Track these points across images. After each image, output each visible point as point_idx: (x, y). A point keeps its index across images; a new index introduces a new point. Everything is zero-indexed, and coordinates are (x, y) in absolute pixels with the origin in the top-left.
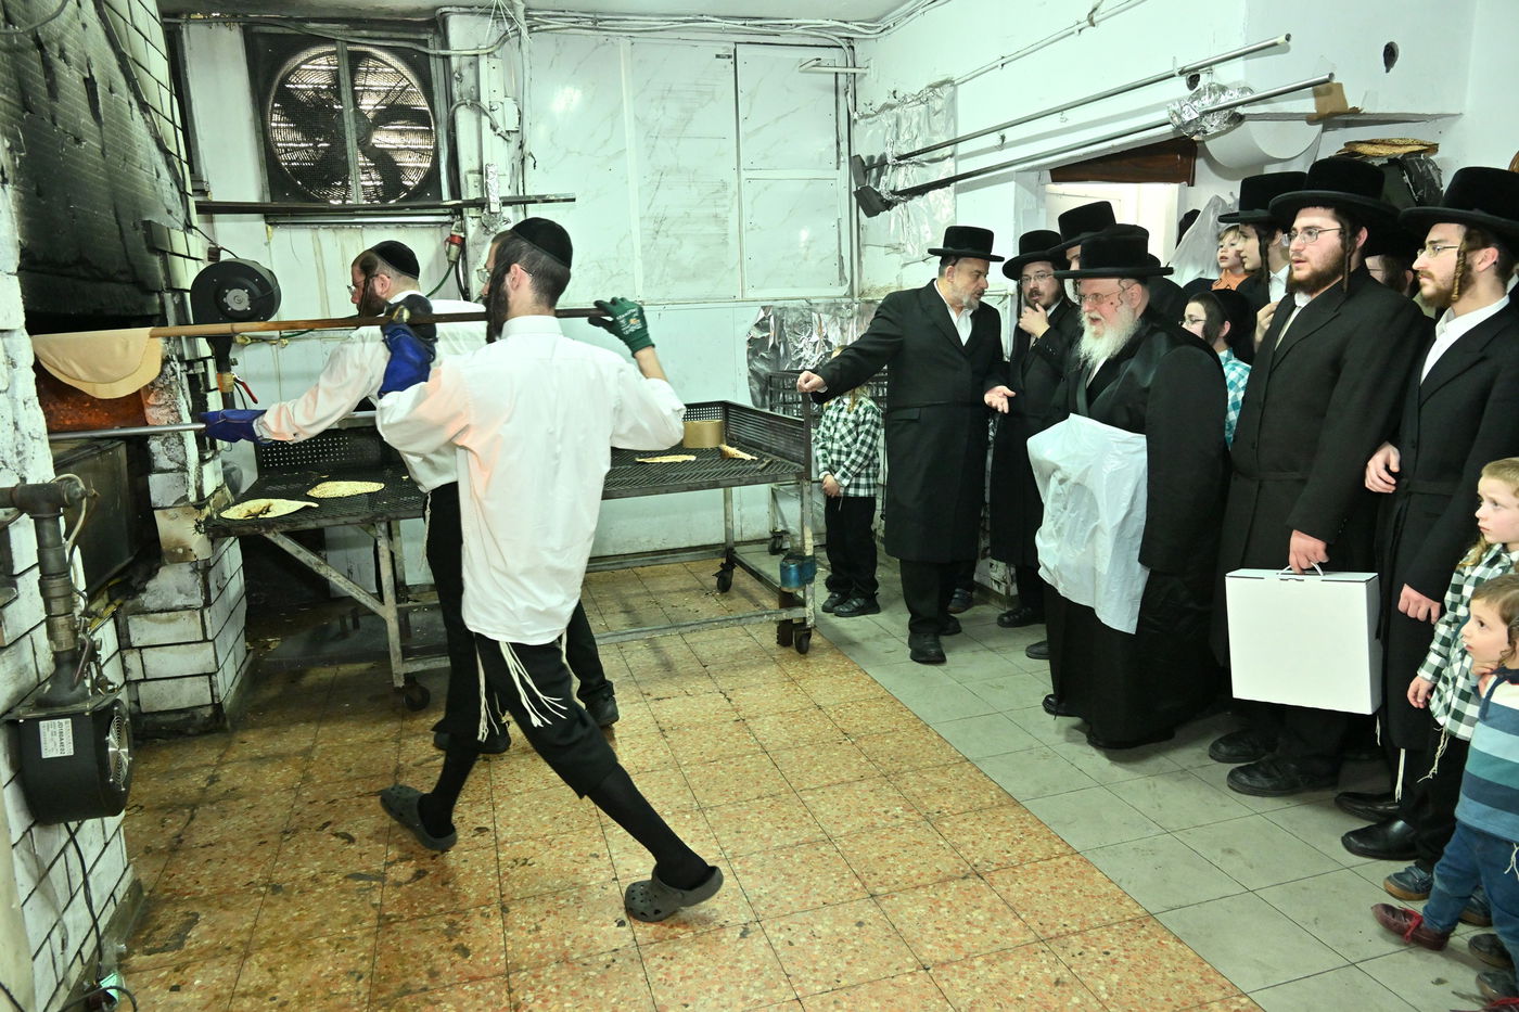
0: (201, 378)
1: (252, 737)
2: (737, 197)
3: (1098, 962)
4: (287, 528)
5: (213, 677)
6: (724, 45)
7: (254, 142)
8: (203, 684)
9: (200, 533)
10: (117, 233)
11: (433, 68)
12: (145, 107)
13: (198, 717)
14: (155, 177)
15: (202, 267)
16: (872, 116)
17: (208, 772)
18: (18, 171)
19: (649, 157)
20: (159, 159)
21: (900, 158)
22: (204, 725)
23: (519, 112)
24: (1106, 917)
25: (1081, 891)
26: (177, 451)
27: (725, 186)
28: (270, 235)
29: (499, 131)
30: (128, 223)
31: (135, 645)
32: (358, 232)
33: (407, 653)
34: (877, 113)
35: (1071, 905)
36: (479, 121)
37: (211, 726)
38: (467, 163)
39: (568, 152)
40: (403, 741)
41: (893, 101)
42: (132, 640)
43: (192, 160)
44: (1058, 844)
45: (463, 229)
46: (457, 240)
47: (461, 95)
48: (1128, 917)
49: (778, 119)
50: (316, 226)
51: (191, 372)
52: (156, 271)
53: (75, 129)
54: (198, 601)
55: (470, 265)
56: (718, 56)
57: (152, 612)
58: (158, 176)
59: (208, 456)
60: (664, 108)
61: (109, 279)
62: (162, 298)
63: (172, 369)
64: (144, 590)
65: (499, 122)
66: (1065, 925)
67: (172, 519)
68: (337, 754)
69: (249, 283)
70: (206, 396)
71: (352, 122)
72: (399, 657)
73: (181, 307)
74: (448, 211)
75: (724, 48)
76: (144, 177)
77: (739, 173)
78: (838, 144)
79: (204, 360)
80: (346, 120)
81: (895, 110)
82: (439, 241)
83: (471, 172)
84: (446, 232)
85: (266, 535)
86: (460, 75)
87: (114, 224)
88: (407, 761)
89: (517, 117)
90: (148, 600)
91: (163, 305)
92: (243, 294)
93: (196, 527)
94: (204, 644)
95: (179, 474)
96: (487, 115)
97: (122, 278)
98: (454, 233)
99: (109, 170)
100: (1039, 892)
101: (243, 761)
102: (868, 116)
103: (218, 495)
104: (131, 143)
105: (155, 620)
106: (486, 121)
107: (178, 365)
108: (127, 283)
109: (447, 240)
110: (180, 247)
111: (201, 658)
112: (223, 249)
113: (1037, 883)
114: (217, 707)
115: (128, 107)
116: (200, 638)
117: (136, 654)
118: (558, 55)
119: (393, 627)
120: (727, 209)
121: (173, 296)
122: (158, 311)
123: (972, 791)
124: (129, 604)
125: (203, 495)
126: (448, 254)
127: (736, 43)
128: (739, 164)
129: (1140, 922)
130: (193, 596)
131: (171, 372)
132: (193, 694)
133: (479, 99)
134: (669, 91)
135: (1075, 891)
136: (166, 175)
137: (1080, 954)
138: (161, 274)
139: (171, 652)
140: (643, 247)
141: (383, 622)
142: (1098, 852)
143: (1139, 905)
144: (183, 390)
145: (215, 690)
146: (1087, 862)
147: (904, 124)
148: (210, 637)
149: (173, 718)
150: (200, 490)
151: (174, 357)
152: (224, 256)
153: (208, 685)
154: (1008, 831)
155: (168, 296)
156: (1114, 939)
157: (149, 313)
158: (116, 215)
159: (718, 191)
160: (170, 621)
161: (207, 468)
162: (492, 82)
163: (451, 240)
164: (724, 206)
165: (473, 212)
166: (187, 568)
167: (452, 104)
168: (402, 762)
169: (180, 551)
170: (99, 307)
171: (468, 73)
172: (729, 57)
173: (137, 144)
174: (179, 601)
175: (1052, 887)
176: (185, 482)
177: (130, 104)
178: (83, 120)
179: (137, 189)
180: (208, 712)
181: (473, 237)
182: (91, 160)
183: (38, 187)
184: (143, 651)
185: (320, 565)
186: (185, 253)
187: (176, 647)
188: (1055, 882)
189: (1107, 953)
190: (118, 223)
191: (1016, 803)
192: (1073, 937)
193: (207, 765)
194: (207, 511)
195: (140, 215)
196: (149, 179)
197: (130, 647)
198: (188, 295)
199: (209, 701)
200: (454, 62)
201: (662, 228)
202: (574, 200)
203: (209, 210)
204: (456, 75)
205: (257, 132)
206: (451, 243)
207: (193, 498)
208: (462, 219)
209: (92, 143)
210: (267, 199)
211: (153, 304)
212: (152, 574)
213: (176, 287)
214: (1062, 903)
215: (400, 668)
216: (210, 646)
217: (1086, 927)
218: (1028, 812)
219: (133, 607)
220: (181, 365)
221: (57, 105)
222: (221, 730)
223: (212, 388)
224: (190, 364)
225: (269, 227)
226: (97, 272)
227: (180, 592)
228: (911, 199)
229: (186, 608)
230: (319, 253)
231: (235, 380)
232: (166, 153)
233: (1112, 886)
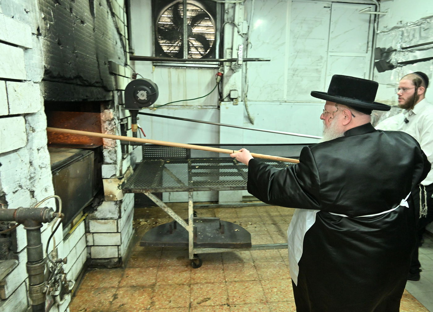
0: (125, 125)
1: (132, 273)
2: (326, 63)
4: (153, 191)
5: (119, 247)
6: (328, 3)
7: (151, 35)
8: (116, 249)
9: (120, 189)
10: (97, 65)
11: (217, 9)
12: (113, 15)
13: (112, 261)
14: (115, 44)
15: (130, 81)
16: (387, 32)
17: (114, 291)
18: (48, 30)
19: (294, 46)
20: (117, 37)
21: (403, 48)
22: (114, 265)
23: (249, 27)
26: (113, 156)
27: (322, 58)
28: (154, 69)
29: (240, 33)
30: (102, 62)
31: (91, 232)
32: (184, 70)
33: (196, 245)
34: (390, 31)
36: (233, 29)
37: (117, 265)
38: (227, 45)
39: (264, 43)
40: (192, 286)
41: (400, 25)
42: (90, 230)
43: (129, 39)
45: (223, 70)
46: (220, 74)
47: (227, 19)
49: (345, 32)
50: (170, 67)
51: (122, 123)
52: (111, 81)
53: (82, 17)
54: (116, 216)
55: (224, 84)
56: (325, 7)
57: (99, 219)
58: (116, 43)
59: (125, 157)
60: (302, 27)
61: (91, 85)
62: (113, 93)
63: (115, 123)
64: (96, 210)
65: (241, 30)
67: (109, 183)
68: (165, 290)
69: (147, 88)
70: (126, 132)
71: (187, 29)
72: (192, 247)
73: (120, 97)
74: (217, 63)
75: (328, 4)
76: (111, 43)
77: (328, 53)
78: (368, 43)
79: (127, 118)
80: (184, 28)
81: (401, 29)
82: (213, 74)
83: (228, 49)
84: (216, 71)
85: (145, 194)
86: (228, 11)
87: (95, 61)
88: (194, 300)
89: (247, 28)
90: (97, 214)
91: (113, 96)
92: (145, 93)
93: (118, 187)
94: (117, 234)
95: (114, 165)
96: (236, 27)
97: (97, 85)
98: (219, 72)
99: (96, 38)
101: (128, 287)
102: (384, 32)
103: (128, 172)
104: (106, 28)
105: (100, 223)
106: (236, 29)
107: (117, 120)
108: (99, 87)
109: (217, 74)
110: (122, 73)
111: (115, 239)
112: (137, 74)
114: (120, 259)
115: (106, 13)
116: (116, 231)
117: (91, 235)
118: (264, 5)
119: (191, 235)
120: (321, 67)
121: (118, 92)
122: (111, 98)
124: (91, 215)
125: (122, 173)
126: (216, 79)
127: (332, 2)
128: (328, 49)
130: (114, 214)
131: (114, 124)
132: (111, 253)
133: (234, 20)
134: (304, 20)
136: (119, 44)
138: (114, 83)
139: (104, 236)
140: (288, 80)
141: (188, 232)
144: (118, 131)
145: (120, 252)
147: (405, 34)
148: (119, 231)
149: (103, 261)
150: (121, 171)
151: (116, 118)
152: (138, 77)
153: (117, 250)
155: (116, 92)
157: (107, 99)
158: (97, 58)
159: (318, 60)
160: (105, 223)
161: (125, 162)
162: (239, 15)
163: (218, 74)
164: (321, 66)
165: (227, 64)
166: (113, 203)
167: (223, 23)
168: (192, 300)
169: (111, 196)
170: (86, 98)
171: (231, 11)
172: (329, 7)
173: (109, 29)
174: (109, 216)
176: (116, 169)
177: (108, 12)
178: (86, 14)
179: (107, 48)
180: (116, 260)
181: (227, 73)
182: (88, 32)
183: (59, 40)
184: (94, 234)
185: (165, 207)
186: (123, 75)
187: (106, 234)
190: (98, 61)
193: (113, 287)
194: (123, 180)
195: (108, 59)
196: (113, 44)
197: (89, 232)
198: (123, 92)
199: (117, 256)
200: (226, 6)
201: (296, 73)
202: (269, 61)
203: (134, 59)
204: (227, 11)
205: (153, 31)
206: (218, 75)
207: (118, 175)
208: (223, 66)
209: (89, 25)
210: (154, 56)
211: (109, 96)
212: (99, 204)
213: (119, 89)
215: (192, 251)
216: (119, 234)
219: (92, 216)
220: (118, 120)
221: (73, 4)
222: (121, 267)
223: (129, 128)
224: (122, 120)
225: (154, 67)
226: (85, 82)
227: (110, 212)
228: (405, 66)
229: (111, 219)
230: (170, 77)
231: (138, 127)
232: (120, 35)
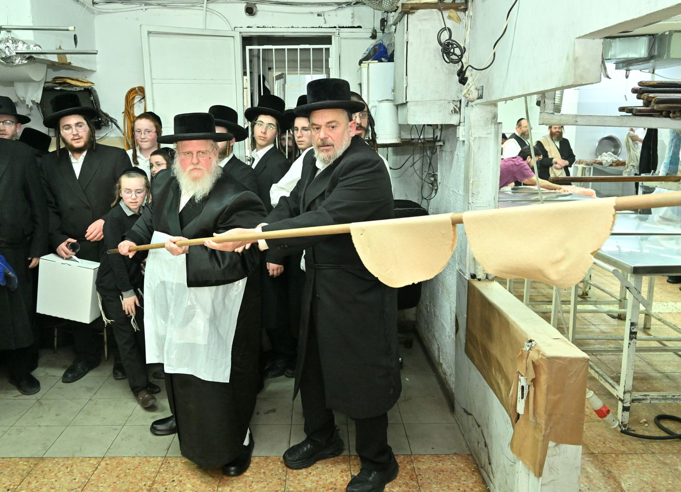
3: (176, 486)
24: (153, 470)
25: (129, 469)
35: (135, 477)
44: (89, 460)
48: (160, 464)
66: (145, 485)
100: (115, 483)
113: (107, 481)
123: (9, 469)
129: (166, 462)
135: (128, 471)
137: (166, 489)
142: (110, 451)
143: (157, 457)
146: (113, 458)
154: (59, 472)
156: (167, 474)
175: (117, 477)
188: (115, 474)
189: (173, 481)
191: (42, 459)
192: (155, 486)
214: (129, 478)
217: (153, 479)
218: (54, 458)
233: (137, 459)
